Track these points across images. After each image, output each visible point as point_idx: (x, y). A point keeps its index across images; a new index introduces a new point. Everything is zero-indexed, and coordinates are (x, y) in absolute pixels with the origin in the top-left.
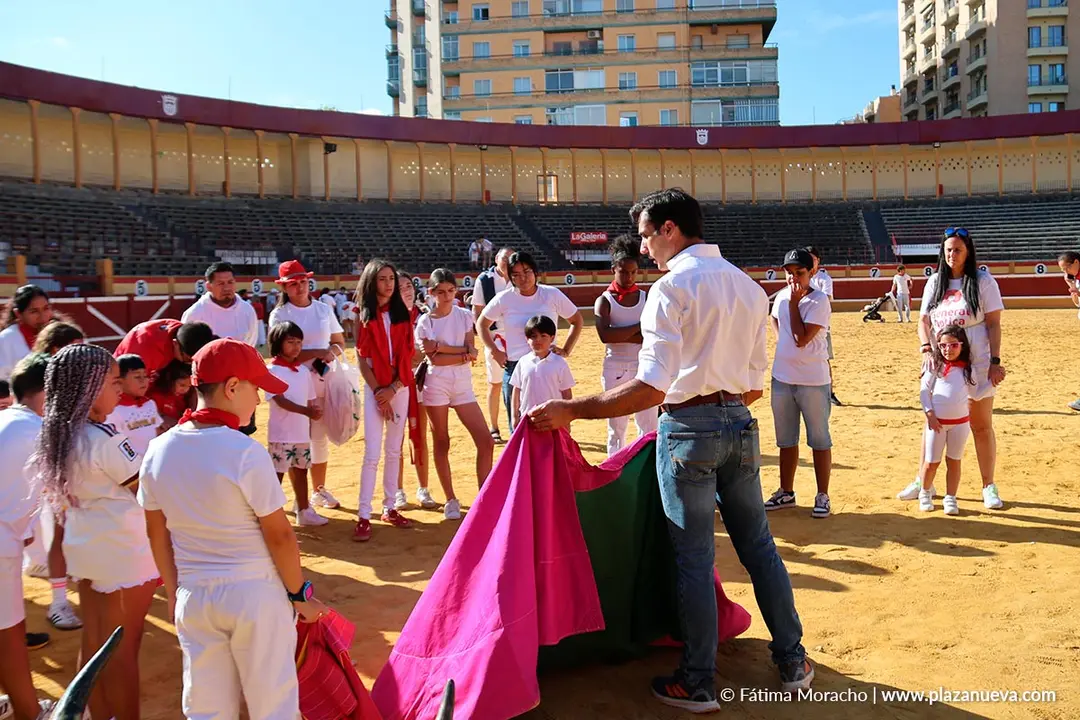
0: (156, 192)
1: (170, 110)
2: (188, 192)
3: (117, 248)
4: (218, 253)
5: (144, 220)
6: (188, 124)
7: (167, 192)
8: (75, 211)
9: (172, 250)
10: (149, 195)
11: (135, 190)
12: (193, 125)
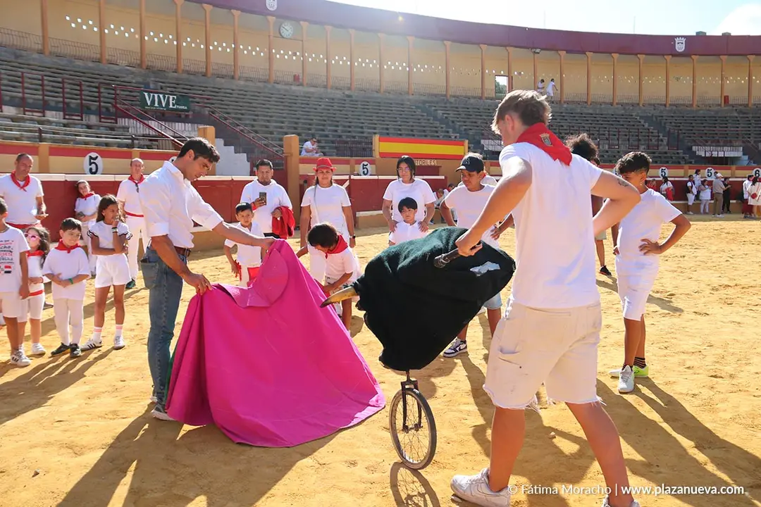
0: (668, 105)
1: (680, 47)
2: (692, 105)
3: (618, 145)
4: (694, 148)
5: (649, 126)
6: (693, 57)
7: (676, 105)
8: (603, 121)
9: (658, 146)
10: (662, 108)
11: (654, 105)
12: (697, 57)
